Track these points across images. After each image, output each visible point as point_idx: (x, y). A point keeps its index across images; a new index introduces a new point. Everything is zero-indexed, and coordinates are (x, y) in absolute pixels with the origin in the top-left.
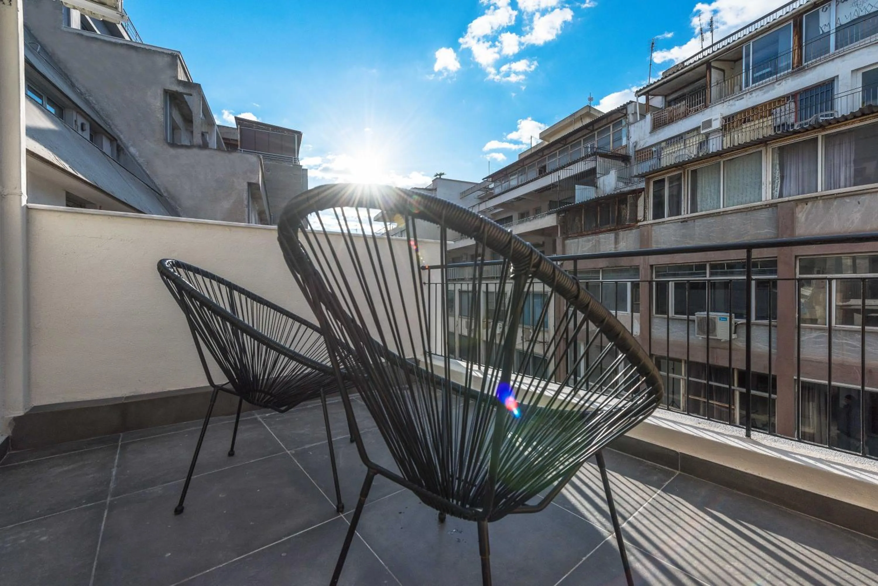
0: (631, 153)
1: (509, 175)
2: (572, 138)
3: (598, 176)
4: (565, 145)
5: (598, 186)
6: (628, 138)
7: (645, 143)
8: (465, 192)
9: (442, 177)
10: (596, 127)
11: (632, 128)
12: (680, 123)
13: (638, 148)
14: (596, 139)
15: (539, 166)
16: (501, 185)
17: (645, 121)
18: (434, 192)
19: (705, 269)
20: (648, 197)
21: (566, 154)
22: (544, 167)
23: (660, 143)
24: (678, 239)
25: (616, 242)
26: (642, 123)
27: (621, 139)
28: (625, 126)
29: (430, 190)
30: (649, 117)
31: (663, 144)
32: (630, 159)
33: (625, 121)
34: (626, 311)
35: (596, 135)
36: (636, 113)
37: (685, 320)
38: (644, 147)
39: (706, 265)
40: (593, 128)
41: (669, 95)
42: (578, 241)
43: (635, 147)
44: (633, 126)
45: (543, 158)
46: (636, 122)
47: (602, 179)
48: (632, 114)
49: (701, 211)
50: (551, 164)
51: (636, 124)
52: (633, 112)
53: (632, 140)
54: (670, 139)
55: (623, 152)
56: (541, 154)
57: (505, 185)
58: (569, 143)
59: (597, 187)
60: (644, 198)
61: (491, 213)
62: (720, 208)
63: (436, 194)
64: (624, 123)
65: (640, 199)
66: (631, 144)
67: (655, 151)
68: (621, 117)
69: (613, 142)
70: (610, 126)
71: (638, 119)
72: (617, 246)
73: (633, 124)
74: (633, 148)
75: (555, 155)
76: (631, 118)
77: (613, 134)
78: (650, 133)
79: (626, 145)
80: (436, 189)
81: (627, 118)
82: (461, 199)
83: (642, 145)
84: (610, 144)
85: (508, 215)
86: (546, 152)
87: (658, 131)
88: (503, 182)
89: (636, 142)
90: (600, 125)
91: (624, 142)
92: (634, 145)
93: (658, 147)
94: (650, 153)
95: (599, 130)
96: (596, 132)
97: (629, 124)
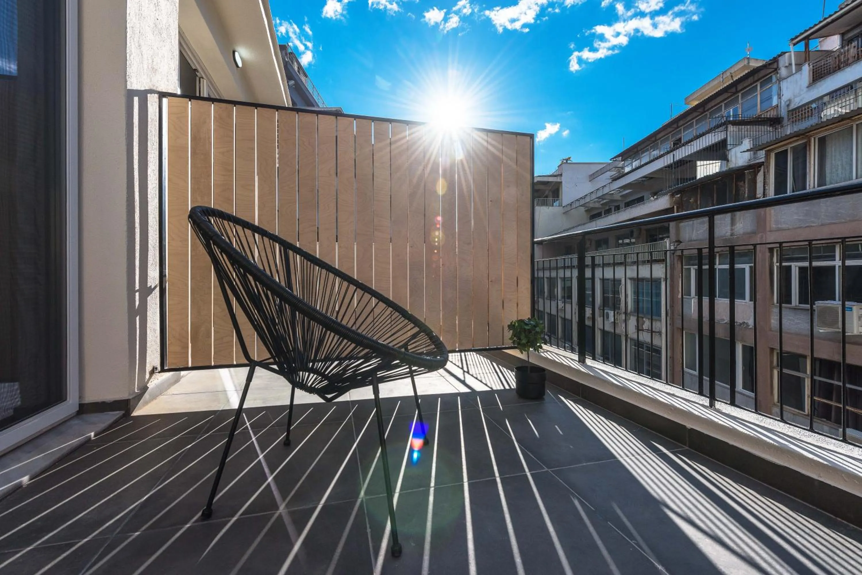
0: (783, 113)
1: (640, 152)
2: (713, 103)
3: (729, 147)
4: (702, 113)
5: (730, 159)
6: (780, 97)
7: (801, 100)
8: (594, 174)
9: (569, 162)
10: (740, 87)
11: (784, 85)
12: (848, 70)
13: (792, 107)
14: (740, 101)
15: (674, 139)
16: (632, 163)
17: (801, 74)
18: (559, 178)
19: (834, 252)
20: (768, 171)
21: (704, 122)
22: (680, 139)
23: (821, 98)
24: (801, 218)
25: (733, 223)
26: (797, 76)
27: (770, 98)
28: (776, 82)
29: (555, 176)
30: (806, 69)
31: (826, 99)
32: (782, 121)
33: (776, 77)
34: (745, 299)
35: (740, 97)
36: (790, 64)
37: (808, 310)
38: (800, 104)
39: (835, 246)
40: (736, 89)
41: (848, 31)
42: (693, 224)
43: (788, 106)
44: (785, 80)
45: (678, 130)
46: (790, 76)
47: (733, 151)
48: (786, 67)
49: (831, 183)
50: (685, 135)
51: (789, 79)
52: (787, 65)
53: (784, 98)
54: (836, 91)
55: (772, 114)
56: (675, 126)
57: (636, 164)
58: (708, 110)
59: (728, 161)
60: (764, 172)
61: (621, 194)
62: (852, 179)
63: (561, 179)
64: (774, 79)
65: (759, 174)
66: (783, 103)
67: (815, 108)
68: (770, 73)
69: (761, 103)
70: (757, 85)
71: (794, 72)
72: (733, 228)
73: (785, 79)
74: (786, 108)
75: (691, 126)
76: (783, 72)
77: (760, 94)
78: (808, 87)
79: (777, 106)
80: (561, 175)
81: (778, 73)
82: (590, 181)
83: (797, 103)
84: (757, 106)
85: (639, 196)
86: (681, 123)
87: (819, 83)
88: (634, 160)
89: (790, 100)
90: (745, 85)
91: (775, 102)
92: (788, 103)
93: (820, 102)
94: (808, 112)
95: (743, 91)
96: (740, 94)
97: (780, 80)
